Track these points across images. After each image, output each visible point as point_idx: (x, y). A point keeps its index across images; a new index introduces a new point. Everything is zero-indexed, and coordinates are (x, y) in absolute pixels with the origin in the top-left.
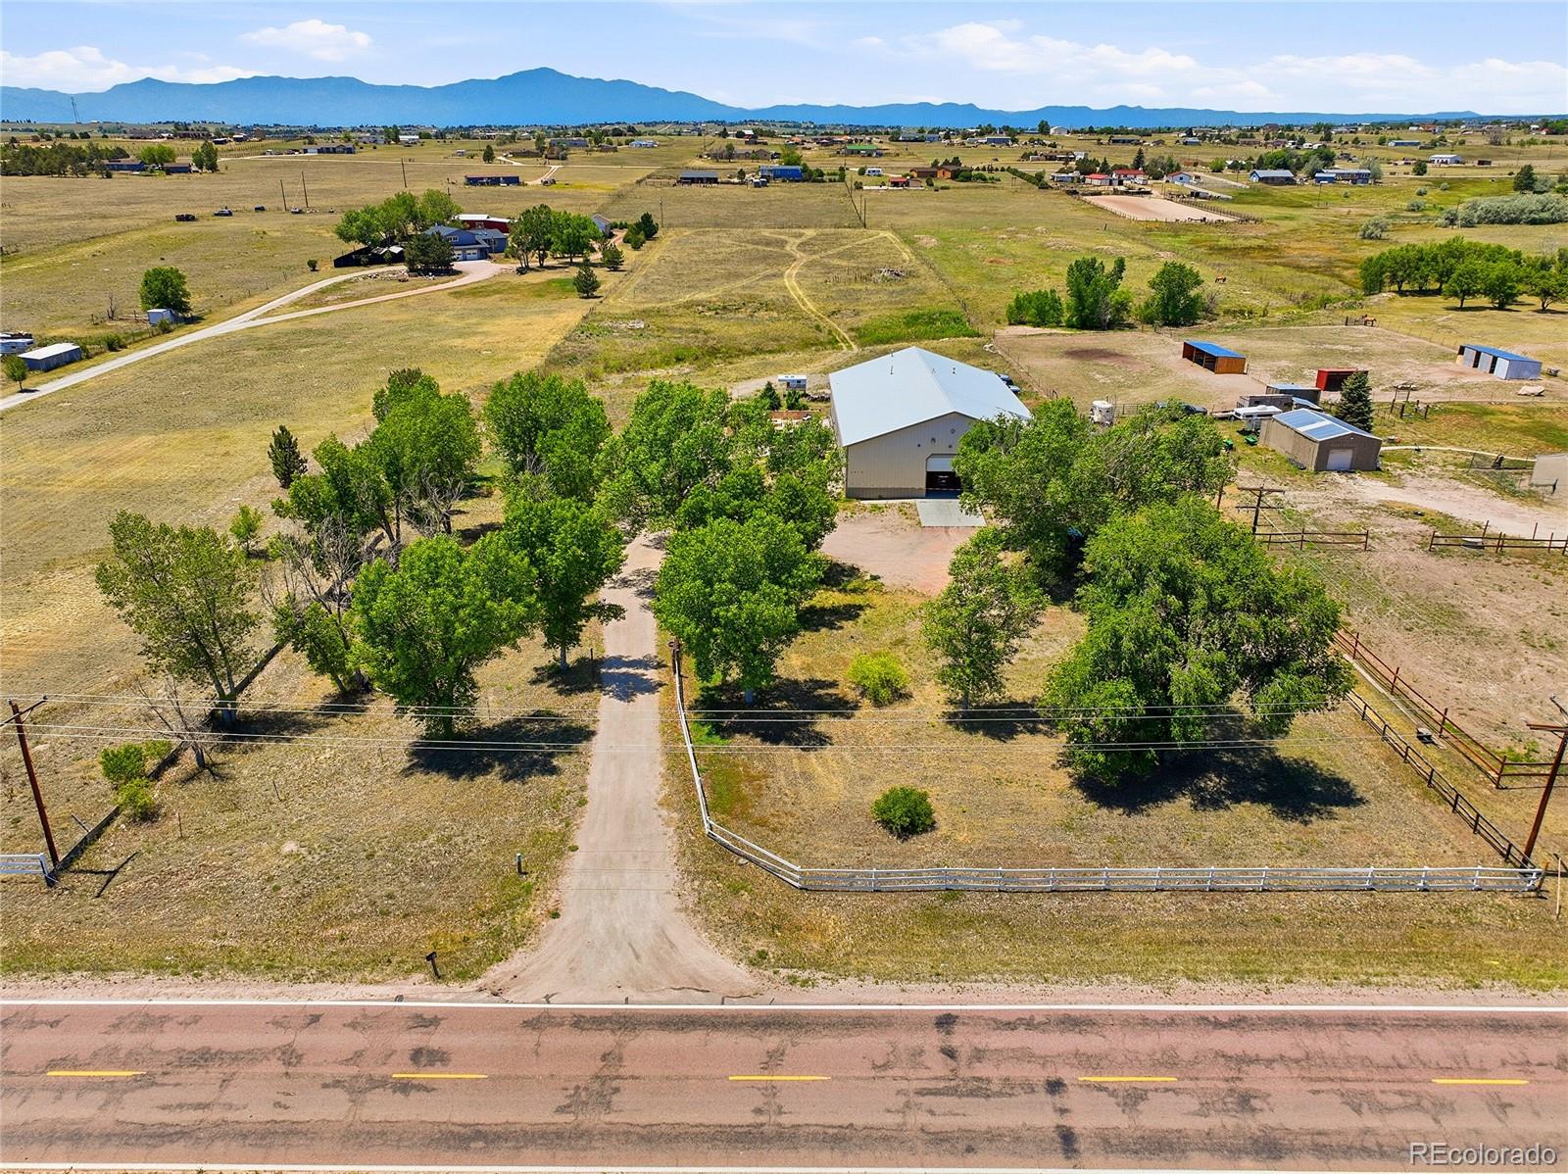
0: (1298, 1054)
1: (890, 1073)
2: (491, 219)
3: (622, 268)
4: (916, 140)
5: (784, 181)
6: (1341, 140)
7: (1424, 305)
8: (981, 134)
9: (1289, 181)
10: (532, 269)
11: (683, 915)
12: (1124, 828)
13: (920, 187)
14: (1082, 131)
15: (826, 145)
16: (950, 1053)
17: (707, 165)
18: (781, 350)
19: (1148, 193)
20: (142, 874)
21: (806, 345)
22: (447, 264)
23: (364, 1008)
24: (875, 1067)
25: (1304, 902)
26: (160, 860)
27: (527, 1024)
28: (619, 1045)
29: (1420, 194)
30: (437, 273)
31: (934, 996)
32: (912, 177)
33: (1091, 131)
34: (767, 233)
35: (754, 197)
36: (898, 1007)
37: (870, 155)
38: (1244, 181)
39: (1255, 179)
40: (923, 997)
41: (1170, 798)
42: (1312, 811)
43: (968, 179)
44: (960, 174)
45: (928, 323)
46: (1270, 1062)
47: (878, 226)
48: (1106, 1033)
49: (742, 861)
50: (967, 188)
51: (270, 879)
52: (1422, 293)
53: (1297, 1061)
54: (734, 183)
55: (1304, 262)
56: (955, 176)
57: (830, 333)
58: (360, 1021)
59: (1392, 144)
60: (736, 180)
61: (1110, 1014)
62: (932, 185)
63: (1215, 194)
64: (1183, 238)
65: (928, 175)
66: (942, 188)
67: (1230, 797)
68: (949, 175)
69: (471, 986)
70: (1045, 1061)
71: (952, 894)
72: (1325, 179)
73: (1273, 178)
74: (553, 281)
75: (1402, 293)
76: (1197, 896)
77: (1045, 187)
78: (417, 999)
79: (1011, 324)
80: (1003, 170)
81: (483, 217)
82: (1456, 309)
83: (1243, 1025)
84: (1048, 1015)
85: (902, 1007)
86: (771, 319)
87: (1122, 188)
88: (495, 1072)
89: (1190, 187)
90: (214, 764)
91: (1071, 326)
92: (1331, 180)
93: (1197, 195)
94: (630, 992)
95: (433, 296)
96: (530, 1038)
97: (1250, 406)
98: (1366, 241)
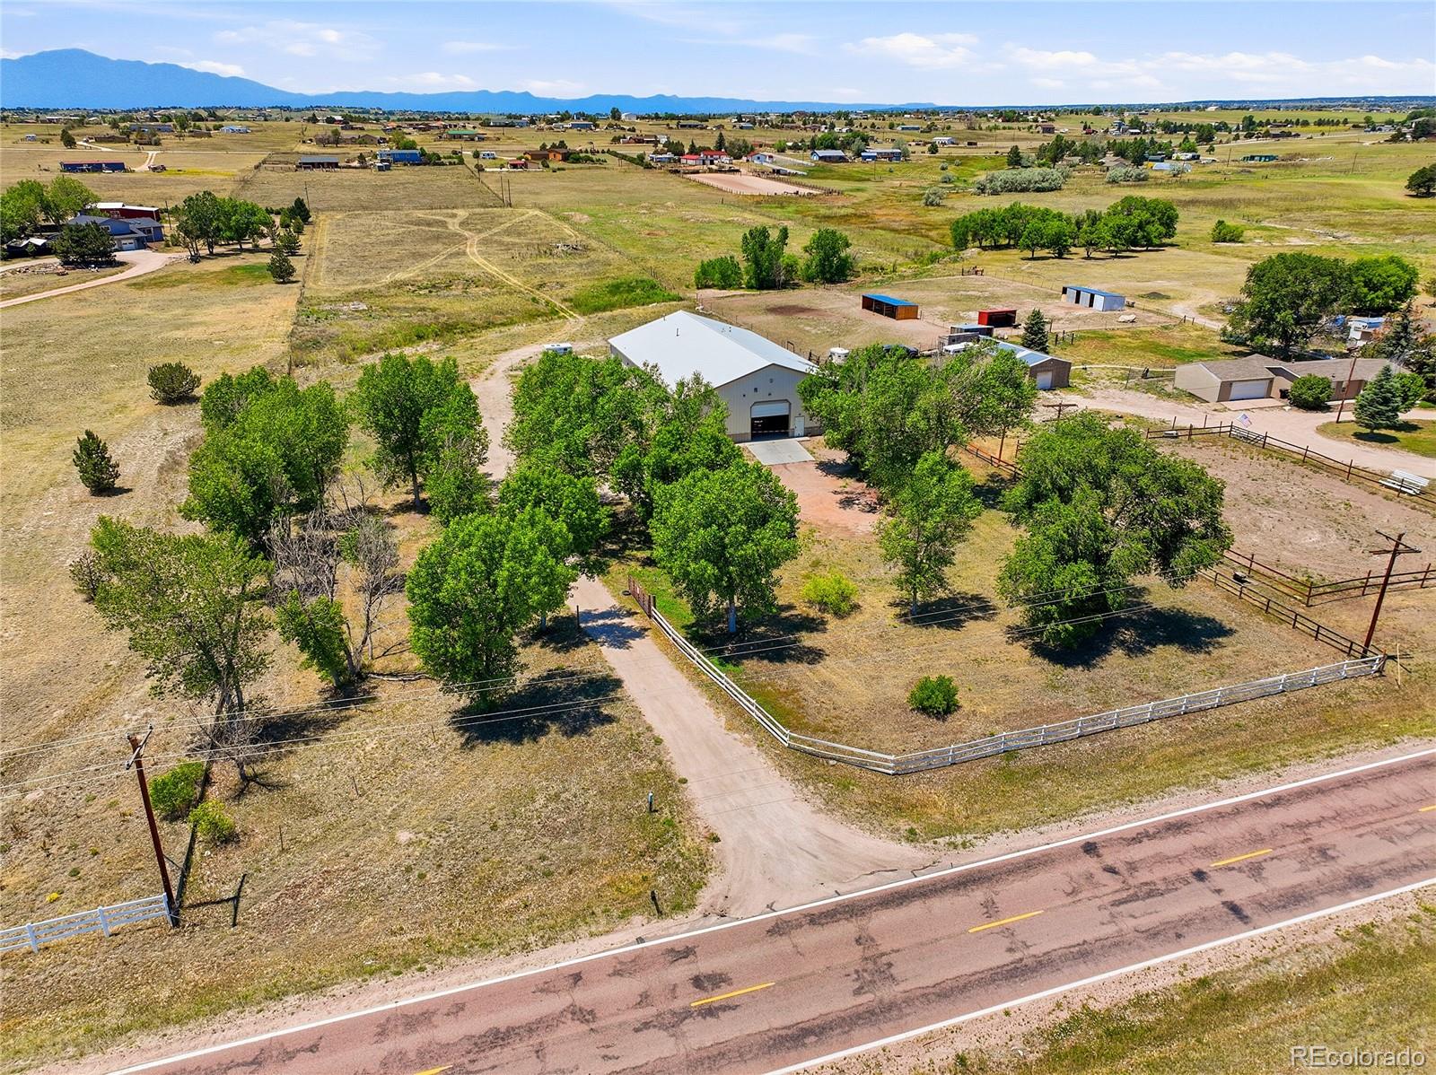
0: (1331, 813)
1: (1081, 896)
2: (126, 207)
3: (300, 252)
4: (506, 125)
5: (405, 165)
6: (861, 125)
7: (1006, 257)
8: (562, 120)
9: (842, 159)
10: (203, 258)
11: (822, 815)
12: (1092, 679)
13: (535, 168)
14: (649, 117)
15: (424, 130)
16: (1112, 870)
17: (315, 149)
18: (512, 323)
19: (738, 171)
20: (267, 893)
21: (532, 316)
22: (106, 254)
23: (615, 957)
24: (1068, 895)
25: (1247, 709)
26: (277, 876)
27: (771, 932)
28: (862, 929)
29: (943, 169)
30: (99, 265)
31: (1064, 832)
32: (527, 159)
33: (657, 117)
34: (420, 214)
35: (384, 180)
36: (1047, 847)
37: (473, 140)
38: (808, 160)
39: (815, 158)
40: (1058, 835)
41: (1107, 652)
42: (1207, 644)
43: (577, 160)
44: (568, 157)
45: (628, 292)
46: (1318, 823)
47: (521, 204)
48: (1203, 829)
49: (831, 762)
50: (581, 168)
51: (409, 870)
52: (997, 247)
53: (1334, 818)
54: (355, 168)
55: (895, 225)
56: (566, 158)
57: (547, 303)
58: (622, 968)
59: (899, 128)
60: (356, 164)
61: (1195, 815)
62: (548, 167)
63: (792, 171)
64: (790, 209)
65: (542, 156)
66: (559, 169)
67: (1146, 644)
68: (560, 157)
69: (695, 914)
70: (1179, 858)
71: (1010, 754)
72: (869, 157)
73: (830, 157)
74: (238, 268)
75: (984, 248)
76: (1178, 719)
77: (648, 167)
78: (656, 937)
79: (698, 288)
80: (603, 152)
81: (119, 205)
82: (1029, 259)
83: (1283, 802)
84: (1154, 825)
85: (1051, 846)
86: (486, 294)
87: (714, 167)
88: (777, 978)
89: (769, 166)
90: (256, 776)
91: (750, 287)
92: (874, 158)
93: (778, 172)
94: (836, 886)
95: (109, 288)
96: (783, 943)
97: (949, 344)
98: (930, 208)
